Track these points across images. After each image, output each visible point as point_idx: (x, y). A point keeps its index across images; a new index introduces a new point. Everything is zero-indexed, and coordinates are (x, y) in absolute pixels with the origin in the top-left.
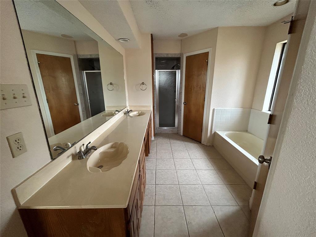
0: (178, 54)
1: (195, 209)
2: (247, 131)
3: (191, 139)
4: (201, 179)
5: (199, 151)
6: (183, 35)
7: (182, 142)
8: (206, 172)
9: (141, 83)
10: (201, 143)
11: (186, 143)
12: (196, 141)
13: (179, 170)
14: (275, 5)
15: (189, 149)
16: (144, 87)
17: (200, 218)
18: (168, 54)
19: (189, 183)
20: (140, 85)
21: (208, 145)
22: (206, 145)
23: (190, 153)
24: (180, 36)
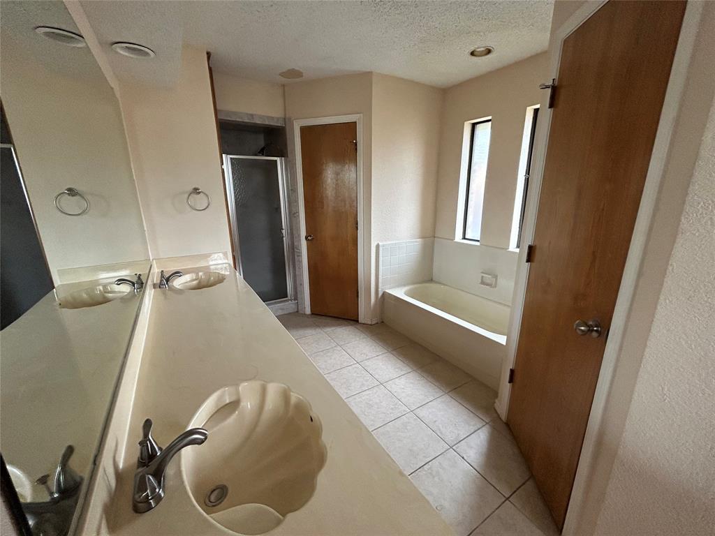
0: (278, 119)
1: (430, 471)
2: (431, 280)
3: (335, 317)
4: (403, 400)
5: (364, 340)
6: (293, 74)
7: (318, 330)
8: (403, 381)
9: (190, 188)
10: (358, 321)
11: (329, 330)
12: (344, 319)
13: (351, 399)
14: (472, 54)
15: (342, 343)
16: (200, 201)
17: (450, 484)
18: (252, 115)
19: (388, 420)
20: (187, 195)
21: (374, 323)
22: (369, 323)
23: (349, 351)
24: (282, 74)
